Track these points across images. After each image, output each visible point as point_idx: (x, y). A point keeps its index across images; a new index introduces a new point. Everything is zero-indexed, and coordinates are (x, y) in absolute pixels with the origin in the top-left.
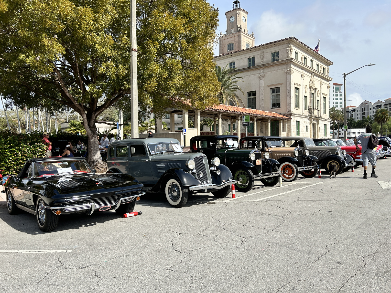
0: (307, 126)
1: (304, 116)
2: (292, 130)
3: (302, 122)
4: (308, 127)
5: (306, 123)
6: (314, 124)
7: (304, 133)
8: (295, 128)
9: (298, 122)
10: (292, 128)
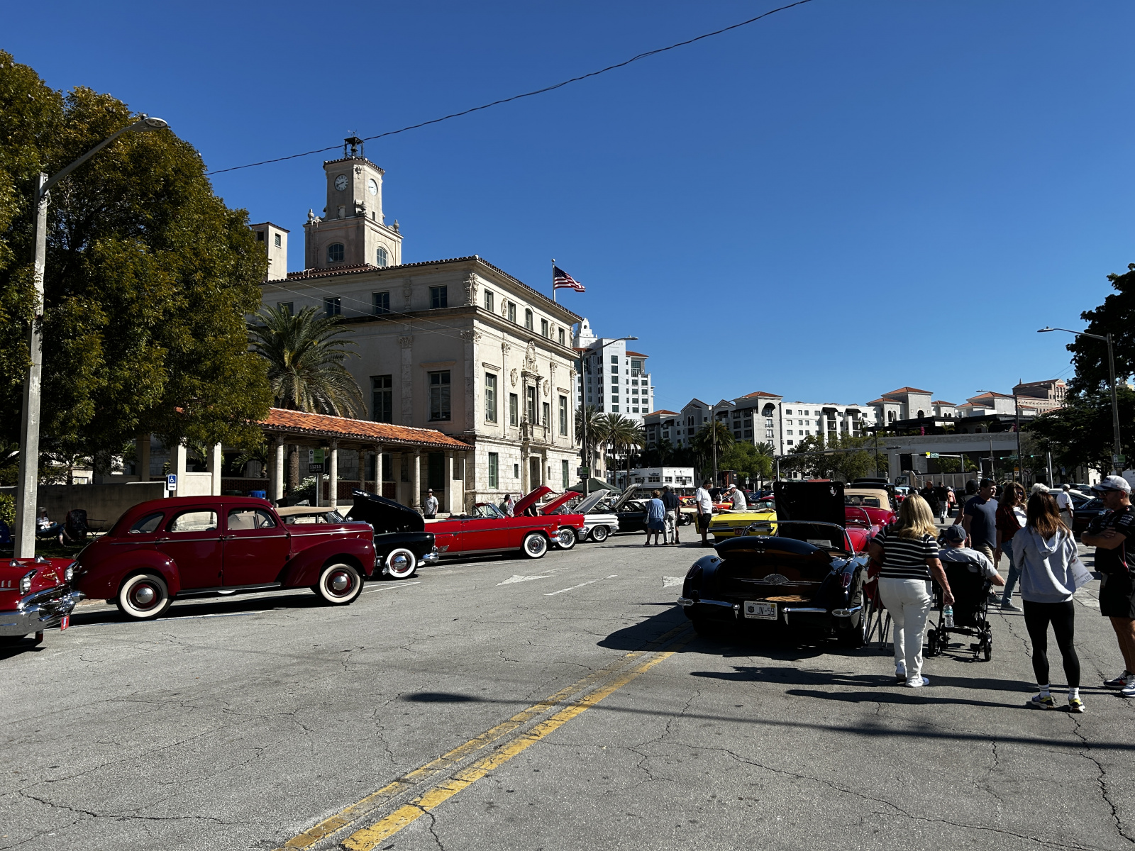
0: (516, 466)
1: (509, 440)
2: (477, 475)
3: (505, 455)
4: (520, 468)
6: (534, 462)
7: (508, 481)
8: (485, 469)
9: (493, 456)
10: (477, 470)
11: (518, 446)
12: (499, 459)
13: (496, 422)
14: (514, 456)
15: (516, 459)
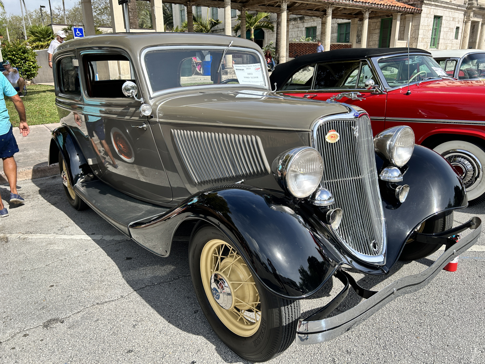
1: (454, 5)
2: (420, 36)
3: (448, 19)
4: (460, 31)
7: (448, 42)
8: (428, 31)
9: (438, 18)
10: (421, 32)
11: (462, 10)
12: (443, 21)
14: (457, 20)
15: (459, 22)
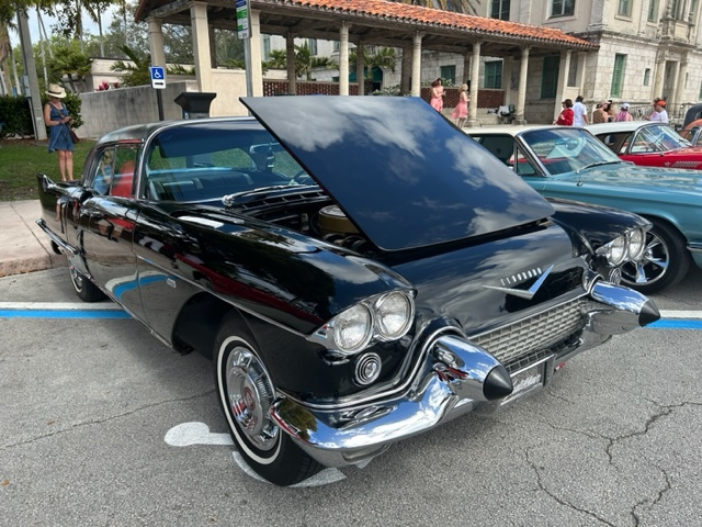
0: (648, 70)
1: (643, 39)
2: (598, 81)
3: (635, 58)
4: (651, 74)
5: (647, 59)
6: (670, 65)
7: (635, 89)
8: (608, 74)
9: (620, 57)
10: (598, 75)
11: (653, 47)
12: (628, 62)
13: (630, 16)
15: (649, 62)
